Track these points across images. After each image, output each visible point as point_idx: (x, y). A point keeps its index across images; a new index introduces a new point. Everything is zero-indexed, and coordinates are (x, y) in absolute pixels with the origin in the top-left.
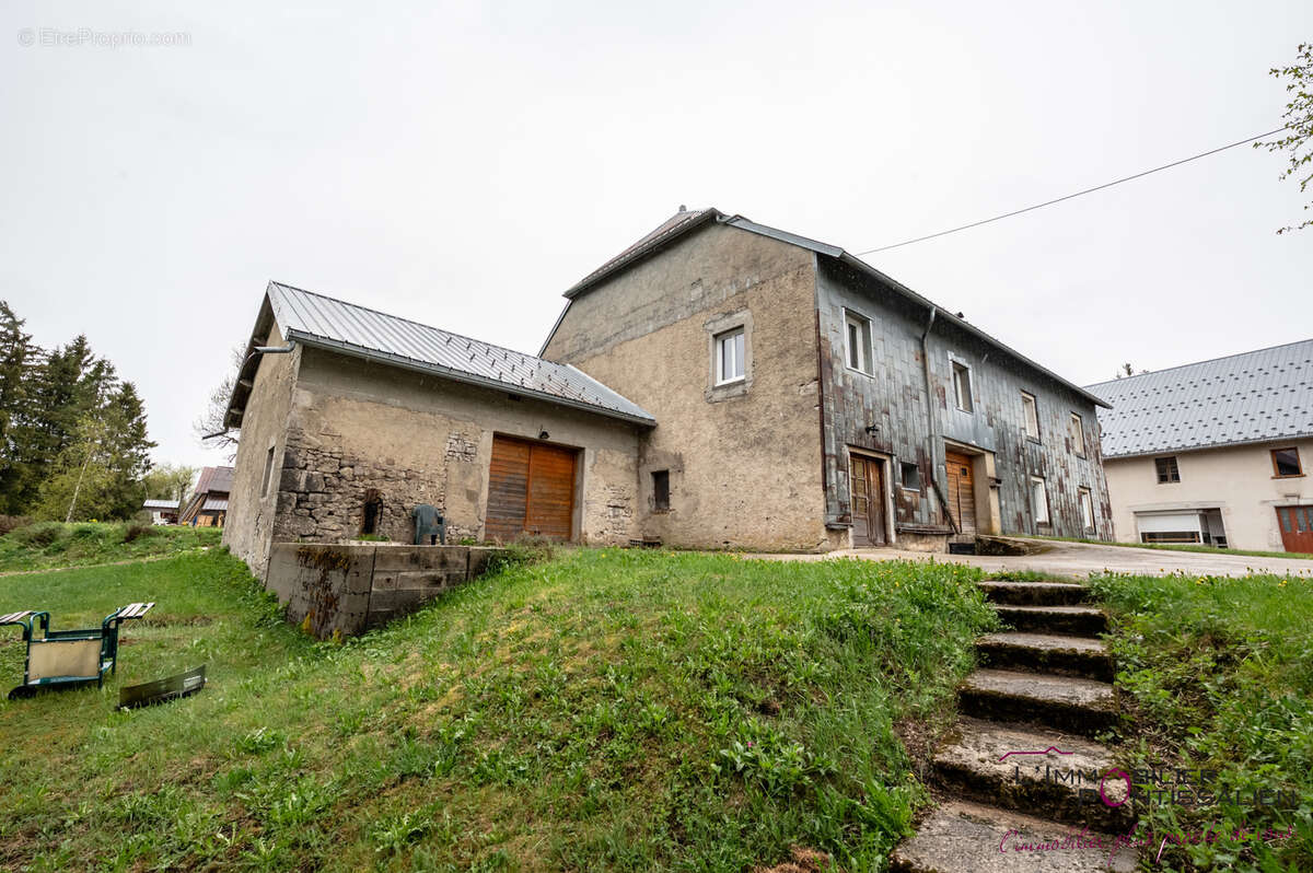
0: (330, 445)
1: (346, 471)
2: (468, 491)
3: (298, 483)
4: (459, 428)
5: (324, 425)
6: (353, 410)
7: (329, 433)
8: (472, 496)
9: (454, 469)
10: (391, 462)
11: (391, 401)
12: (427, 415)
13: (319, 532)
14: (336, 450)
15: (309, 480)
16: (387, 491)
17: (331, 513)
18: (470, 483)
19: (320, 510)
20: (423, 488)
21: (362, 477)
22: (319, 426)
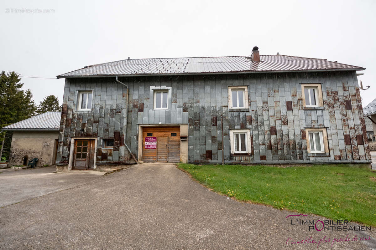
0: (18, 148)
1: (21, 153)
2: (48, 154)
3: (12, 156)
4: (46, 140)
5: (17, 144)
6: (23, 140)
7: (18, 145)
8: (49, 155)
9: (45, 149)
10: (30, 150)
11: (31, 137)
12: (38, 138)
13: (16, 165)
14: (19, 148)
15: (14, 155)
16: (29, 156)
17: (18, 161)
18: (48, 152)
19: (16, 160)
20: (37, 154)
21: (25, 153)
22: (16, 144)
